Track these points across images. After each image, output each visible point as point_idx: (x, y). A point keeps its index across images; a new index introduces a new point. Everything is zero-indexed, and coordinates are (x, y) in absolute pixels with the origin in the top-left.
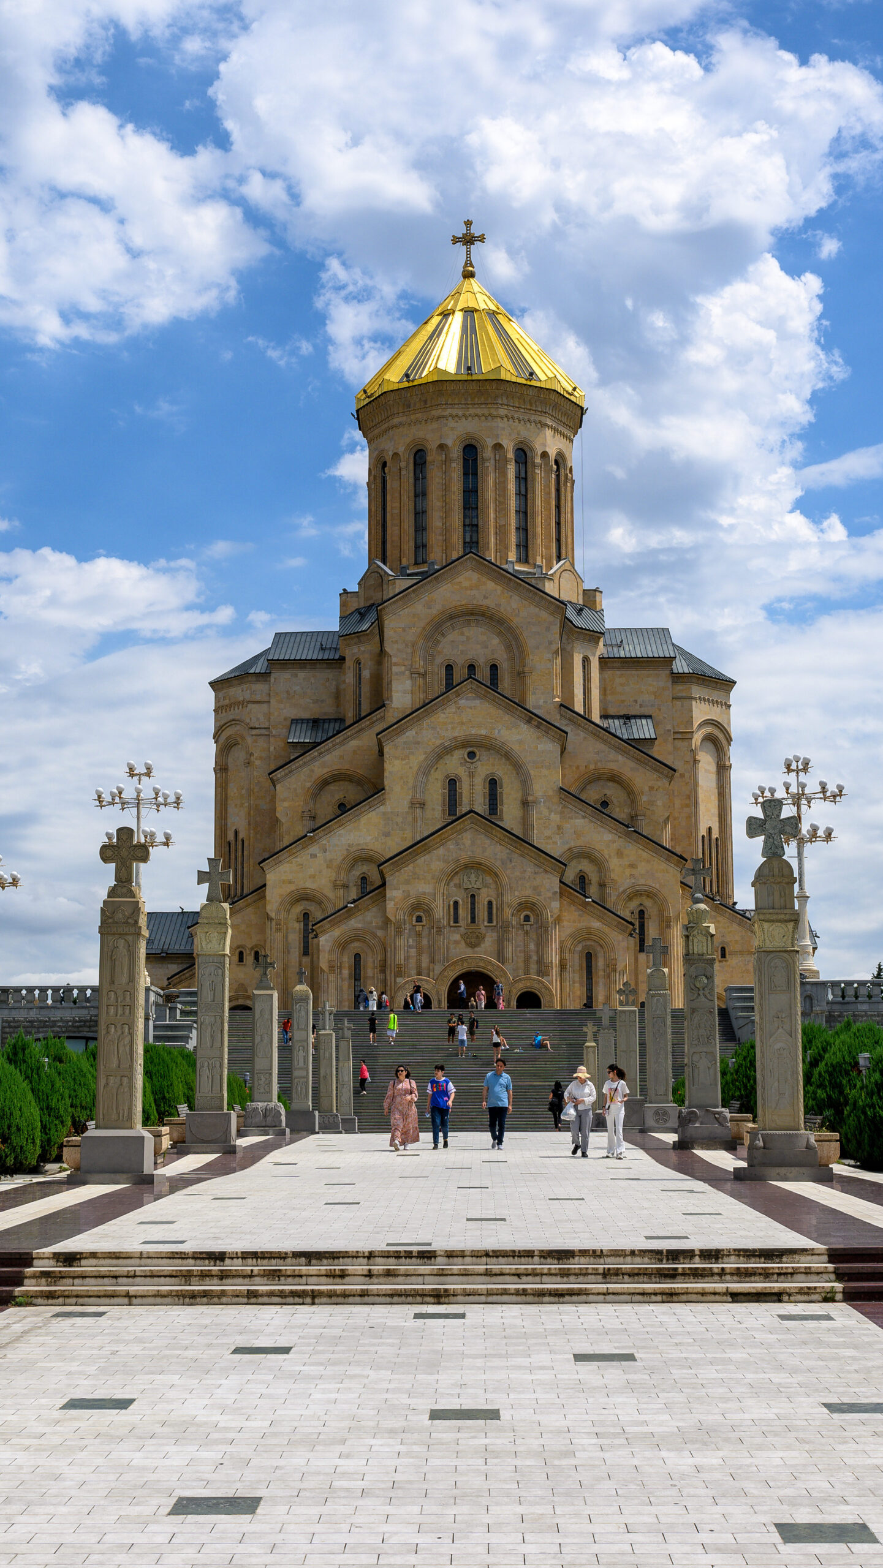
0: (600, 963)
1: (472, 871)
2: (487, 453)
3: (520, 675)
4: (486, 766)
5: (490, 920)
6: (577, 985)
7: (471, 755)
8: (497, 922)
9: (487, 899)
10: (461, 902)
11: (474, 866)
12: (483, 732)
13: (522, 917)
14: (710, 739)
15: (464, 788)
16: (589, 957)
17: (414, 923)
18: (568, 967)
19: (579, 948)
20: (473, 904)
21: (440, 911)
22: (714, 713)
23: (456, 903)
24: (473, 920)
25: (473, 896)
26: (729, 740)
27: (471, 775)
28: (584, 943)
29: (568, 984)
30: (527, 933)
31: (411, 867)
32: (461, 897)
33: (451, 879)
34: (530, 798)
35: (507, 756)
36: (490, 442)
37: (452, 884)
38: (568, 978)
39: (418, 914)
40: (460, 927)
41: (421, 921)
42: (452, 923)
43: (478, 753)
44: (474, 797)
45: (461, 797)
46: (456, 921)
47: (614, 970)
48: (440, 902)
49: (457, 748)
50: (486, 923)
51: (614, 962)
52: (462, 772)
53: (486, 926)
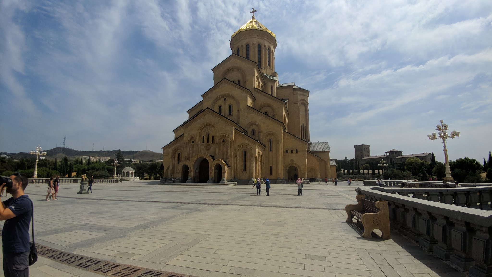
0: (248, 155)
1: (208, 127)
2: (251, 45)
3: (245, 82)
4: (229, 101)
5: (213, 142)
6: (241, 162)
7: (225, 99)
8: (215, 142)
9: (212, 135)
10: (204, 136)
11: (208, 125)
12: (228, 93)
13: (222, 140)
14: (303, 104)
15: (223, 108)
16: (245, 153)
17: (191, 143)
18: (237, 156)
19: (242, 150)
20: (208, 137)
21: (198, 140)
22: (304, 98)
23: (203, 137)
24: (208, 142)
25: (208, 134)
26: (308, 104)
27: (225, 104)
28: (243, 148)
29: (237, 161)
30: (224, 145)
31: (191, 126)
32: (205, 135)
33: (202, 129)
34: (239, 109)
35: (234, 98)
36: (252, 43)
37: (202, 131)
38: (237, 160)
39: (192, 140)
40: (204, 144)
41: (193, 143)
42: (202, 143)
43: (226, 99)
44: (225, 111)
45: (222, 110)
46: (203, 142)
47: (252, 157)
48: (198, 136)
49: (222, 98)
50: (211, 143)
51: (252, 154)
52: (222, 104)
53: (212, 144)
